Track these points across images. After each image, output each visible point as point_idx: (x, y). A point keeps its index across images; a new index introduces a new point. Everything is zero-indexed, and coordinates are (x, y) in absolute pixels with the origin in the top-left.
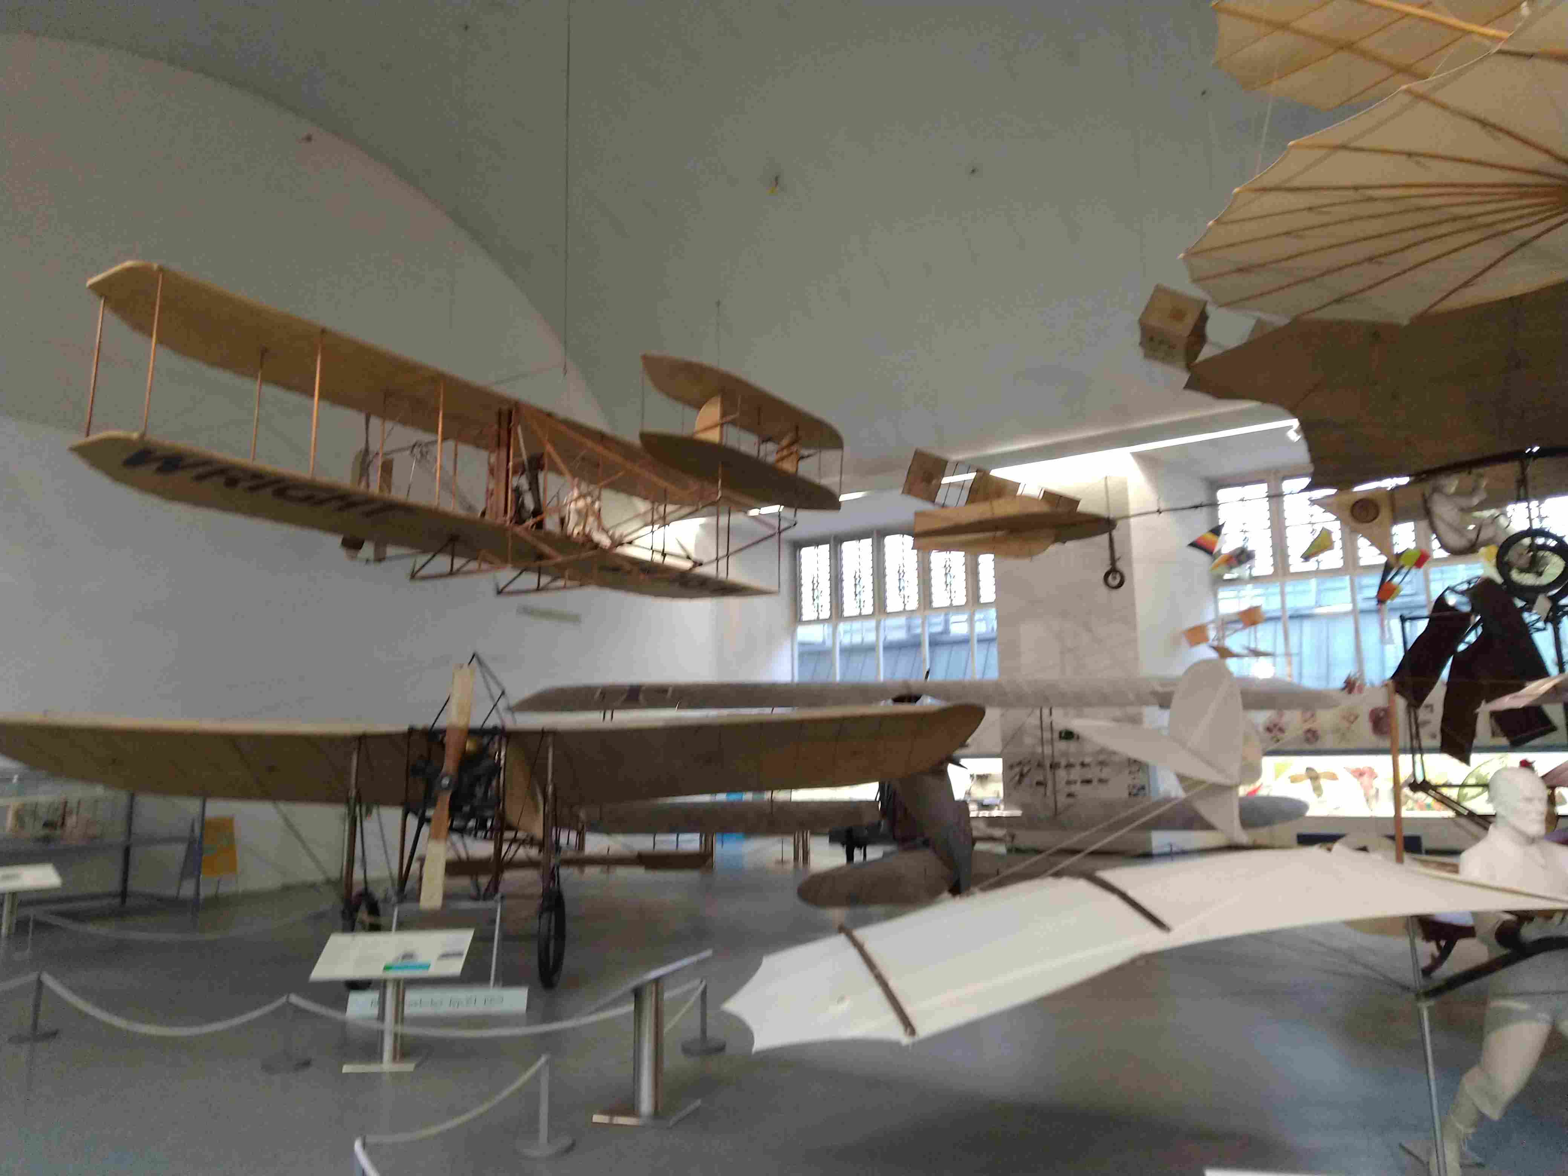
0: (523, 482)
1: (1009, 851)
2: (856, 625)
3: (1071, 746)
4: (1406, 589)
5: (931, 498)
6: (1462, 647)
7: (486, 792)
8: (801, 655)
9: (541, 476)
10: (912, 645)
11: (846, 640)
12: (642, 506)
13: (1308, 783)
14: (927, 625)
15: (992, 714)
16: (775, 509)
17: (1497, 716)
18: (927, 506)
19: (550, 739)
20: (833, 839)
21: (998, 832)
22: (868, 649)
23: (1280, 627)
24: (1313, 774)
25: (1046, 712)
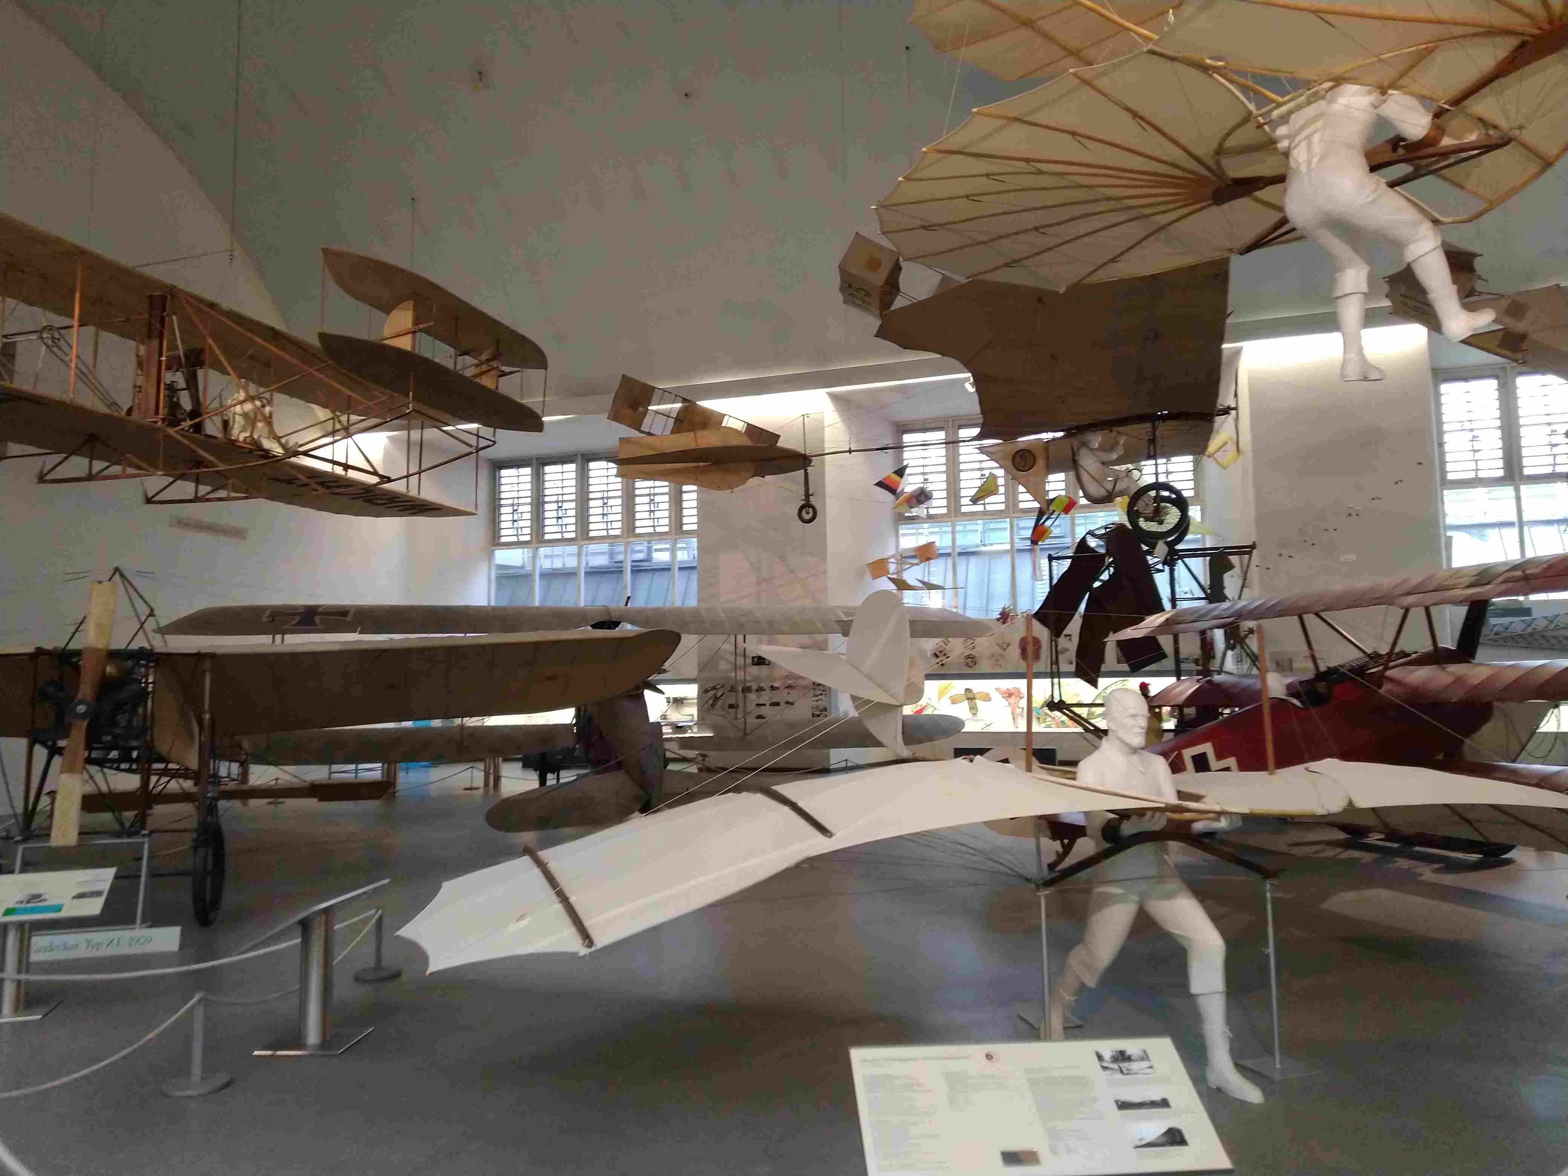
0: (179, 379)
1: (700, 770)
2: (558, 550)
3: (764, 670)
4: (1056, 531)
5: (637, 425)
6: (1097, 584)
7: (130, 721)
8: (499, 578)
9: (200, 373)
10: (613, 571)
11: (547, 564)
12: (322, 413)
13: (965, 704)
14: (629, 553)
15: (688, 641)
16: (473, 426)
17: (1122, 645)
18: (634, 434)
19: (207, 664)
20: (527, 764)
21: (691, 754)
22: (570, 574)
23: (950, 561)
24: (970, 695)
25: (740, 638)
